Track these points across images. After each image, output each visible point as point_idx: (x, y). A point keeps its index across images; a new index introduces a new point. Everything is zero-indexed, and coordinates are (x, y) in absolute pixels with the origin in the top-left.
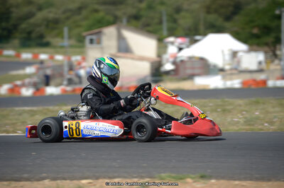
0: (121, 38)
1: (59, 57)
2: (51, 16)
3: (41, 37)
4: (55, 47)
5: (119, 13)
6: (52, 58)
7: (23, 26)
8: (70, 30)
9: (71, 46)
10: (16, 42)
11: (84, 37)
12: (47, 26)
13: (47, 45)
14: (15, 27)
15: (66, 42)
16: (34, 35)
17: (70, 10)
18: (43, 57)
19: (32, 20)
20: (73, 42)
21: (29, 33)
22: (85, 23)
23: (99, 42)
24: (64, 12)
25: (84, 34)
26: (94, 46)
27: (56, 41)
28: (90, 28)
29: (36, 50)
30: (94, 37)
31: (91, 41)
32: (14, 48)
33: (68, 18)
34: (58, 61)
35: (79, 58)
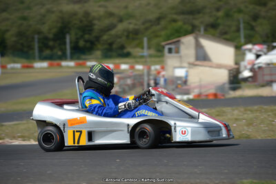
0: (199, 46)
1: (139, 67)
2: (131, 27)
3: (122, 47)
4: (135, 57)
5: (196, 22)
6: (132, 68)
7: (105, 37)
8: (149, 40)
9: (151, 56)
10: (98, 53)
11: (164, 47)
12: (128, 37)
13: (128, 55)
14: (98, 38)
15: (146, 52)
16: (114, 46)
17: (150, 21)
18: (124, 67)
19: (113, 32)
20: (152, 52)
21: (111, 44)
22: (163, 33)
23: (177, 52)
24: (143, 24)
25: (163, 43)
26: (173, 55)
27: (136, 51)
28: (168, 38)
29: (117, 61)
30: (173, 46)
31: (170, 51)
32: (96, 59)
33: (147, 29)
34: (139, 70)
35: (158, 67)
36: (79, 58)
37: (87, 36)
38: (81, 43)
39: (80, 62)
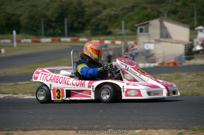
0: (163, 27)
1: (118, 42)
2: (113, 12)
3: (106, 28)
4: (115, 35)
5: (161, 10)
6: (113, 43)
7: (93, 20)
8: (126, 22)
9: (127, 34)
10: (88, 32)
11: (137, 28)
12: (110, 20)
13: (110, 34)
14: (88, 21)
15: (123, 32)
16: (100, 27)
17: (127, 8)
18: (107, 42)
19: (99, 16)
20: (128, 31)
21: (97, 25)
22: (136, 17)
23: (147, 31)
24: (122, 10)
25: (136, 25)
26: (144, 33)
27: (116, 31)
28: (140, 21)
29: (102, 38)
30: (143, 27)
31: (141, 30)
32: (87, 36)
33: (124, 14)
34: (118, 45)
35: (132, 42)
36: (74, 36)
37: (80, 20)
38: (76, 25)
39: (75, 38)
